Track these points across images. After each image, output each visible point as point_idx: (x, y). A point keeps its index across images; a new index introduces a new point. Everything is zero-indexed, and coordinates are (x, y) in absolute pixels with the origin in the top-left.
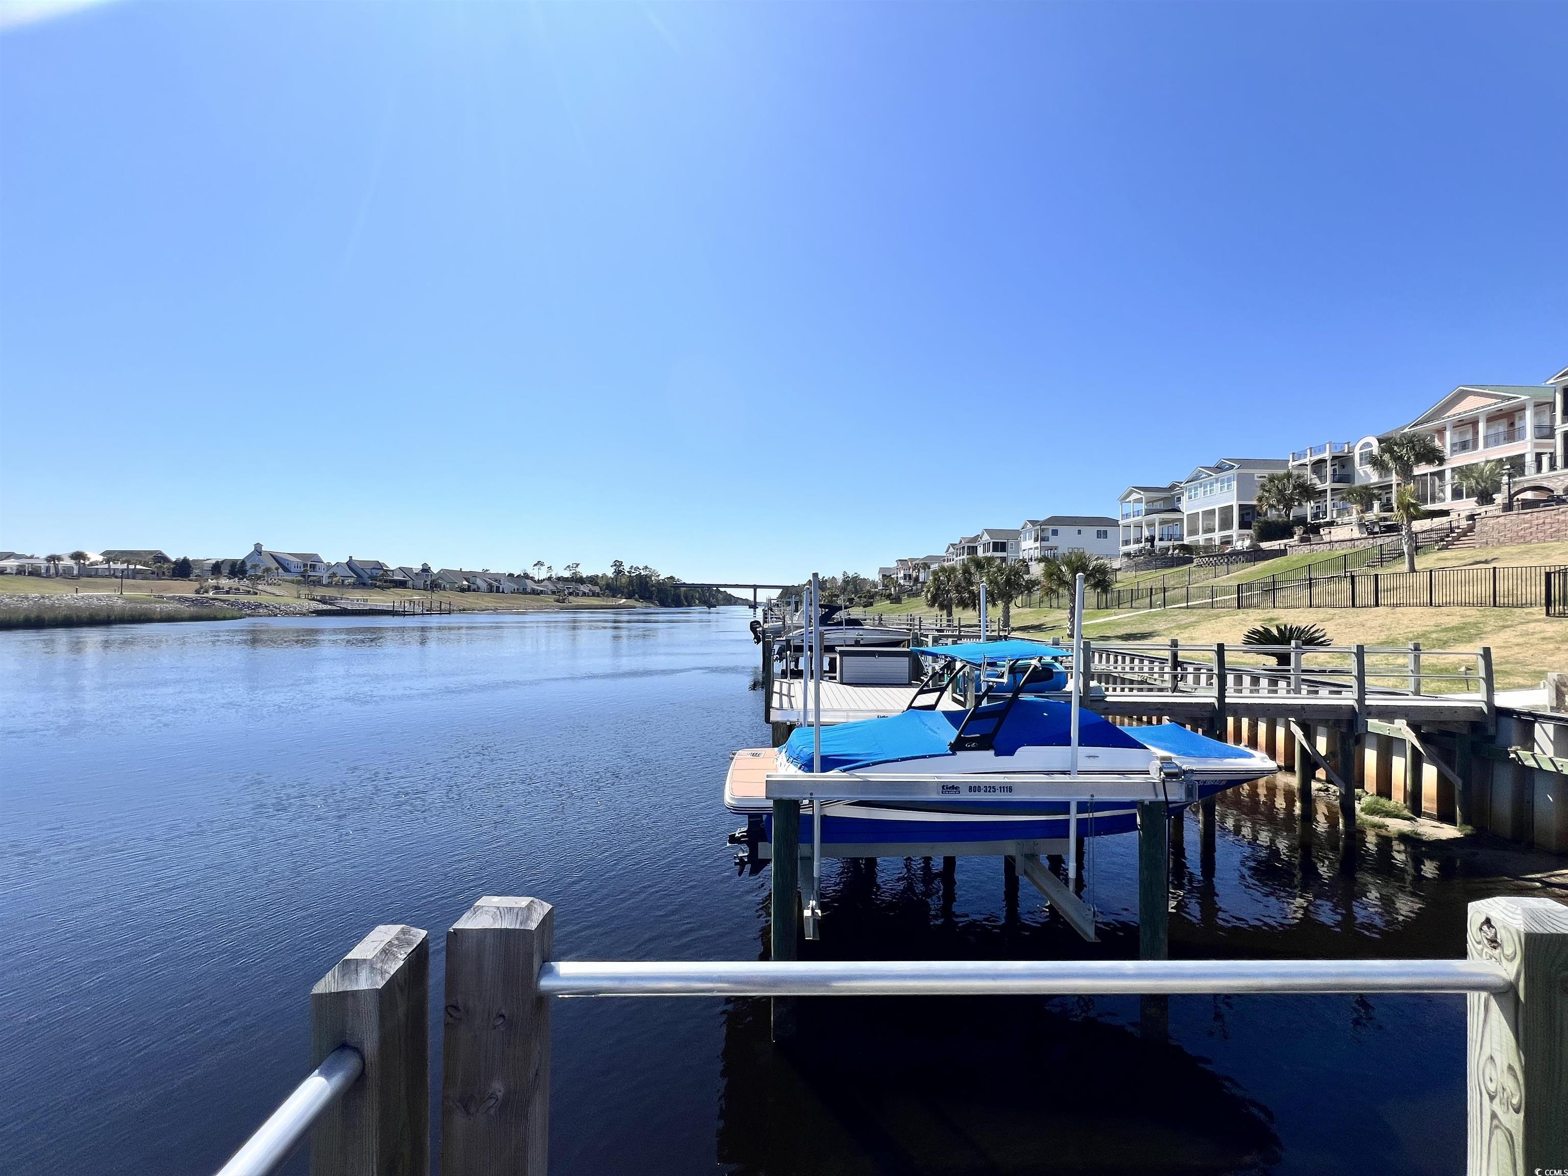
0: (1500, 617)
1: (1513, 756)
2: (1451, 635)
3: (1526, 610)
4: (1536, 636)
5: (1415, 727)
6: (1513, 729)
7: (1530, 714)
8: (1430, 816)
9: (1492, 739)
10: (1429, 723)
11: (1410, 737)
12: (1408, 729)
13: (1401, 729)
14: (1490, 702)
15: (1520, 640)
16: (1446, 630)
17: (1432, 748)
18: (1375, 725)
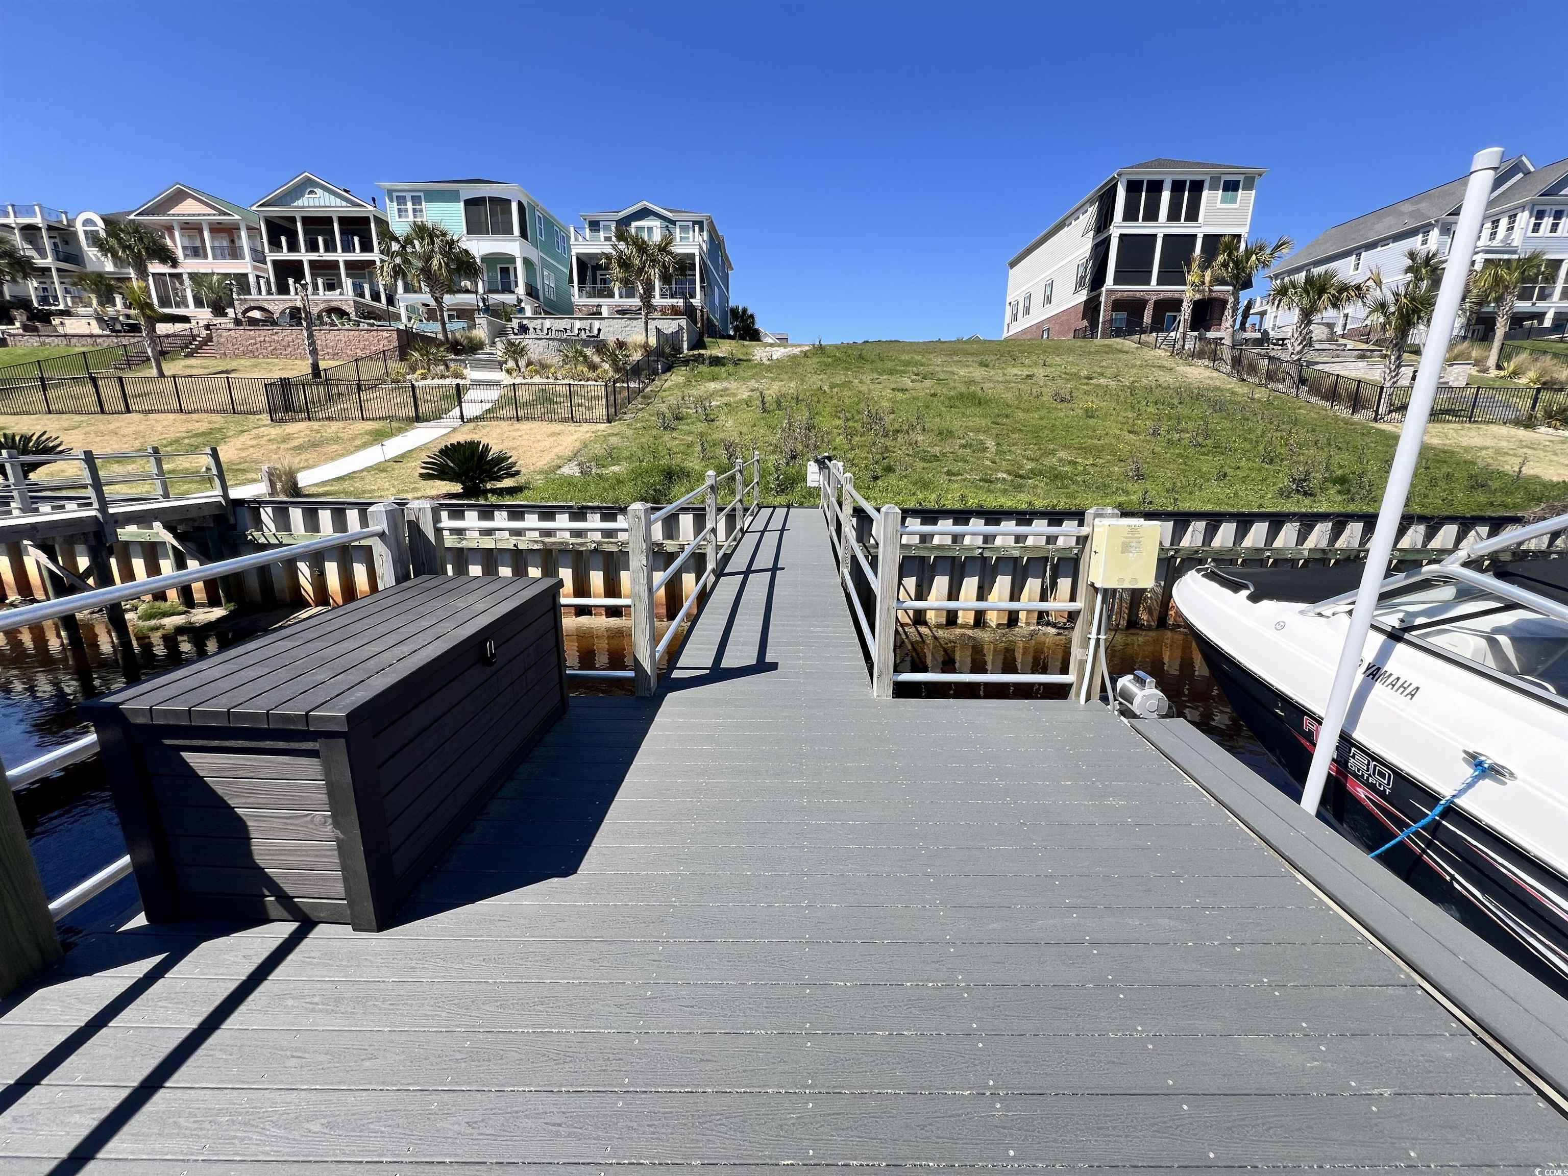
0: (237, 423)
1: (250, 537)
2: (200, 440)
3: (257, 417)
6: (247, 516)
7: (255, 501)
8: (202, 605)
11: (168, 537)
12: (165, 531)
13: (159, 533)
14: (225, 495)
16: (196, 435)
17: (189, 544)
18: (129, 532)
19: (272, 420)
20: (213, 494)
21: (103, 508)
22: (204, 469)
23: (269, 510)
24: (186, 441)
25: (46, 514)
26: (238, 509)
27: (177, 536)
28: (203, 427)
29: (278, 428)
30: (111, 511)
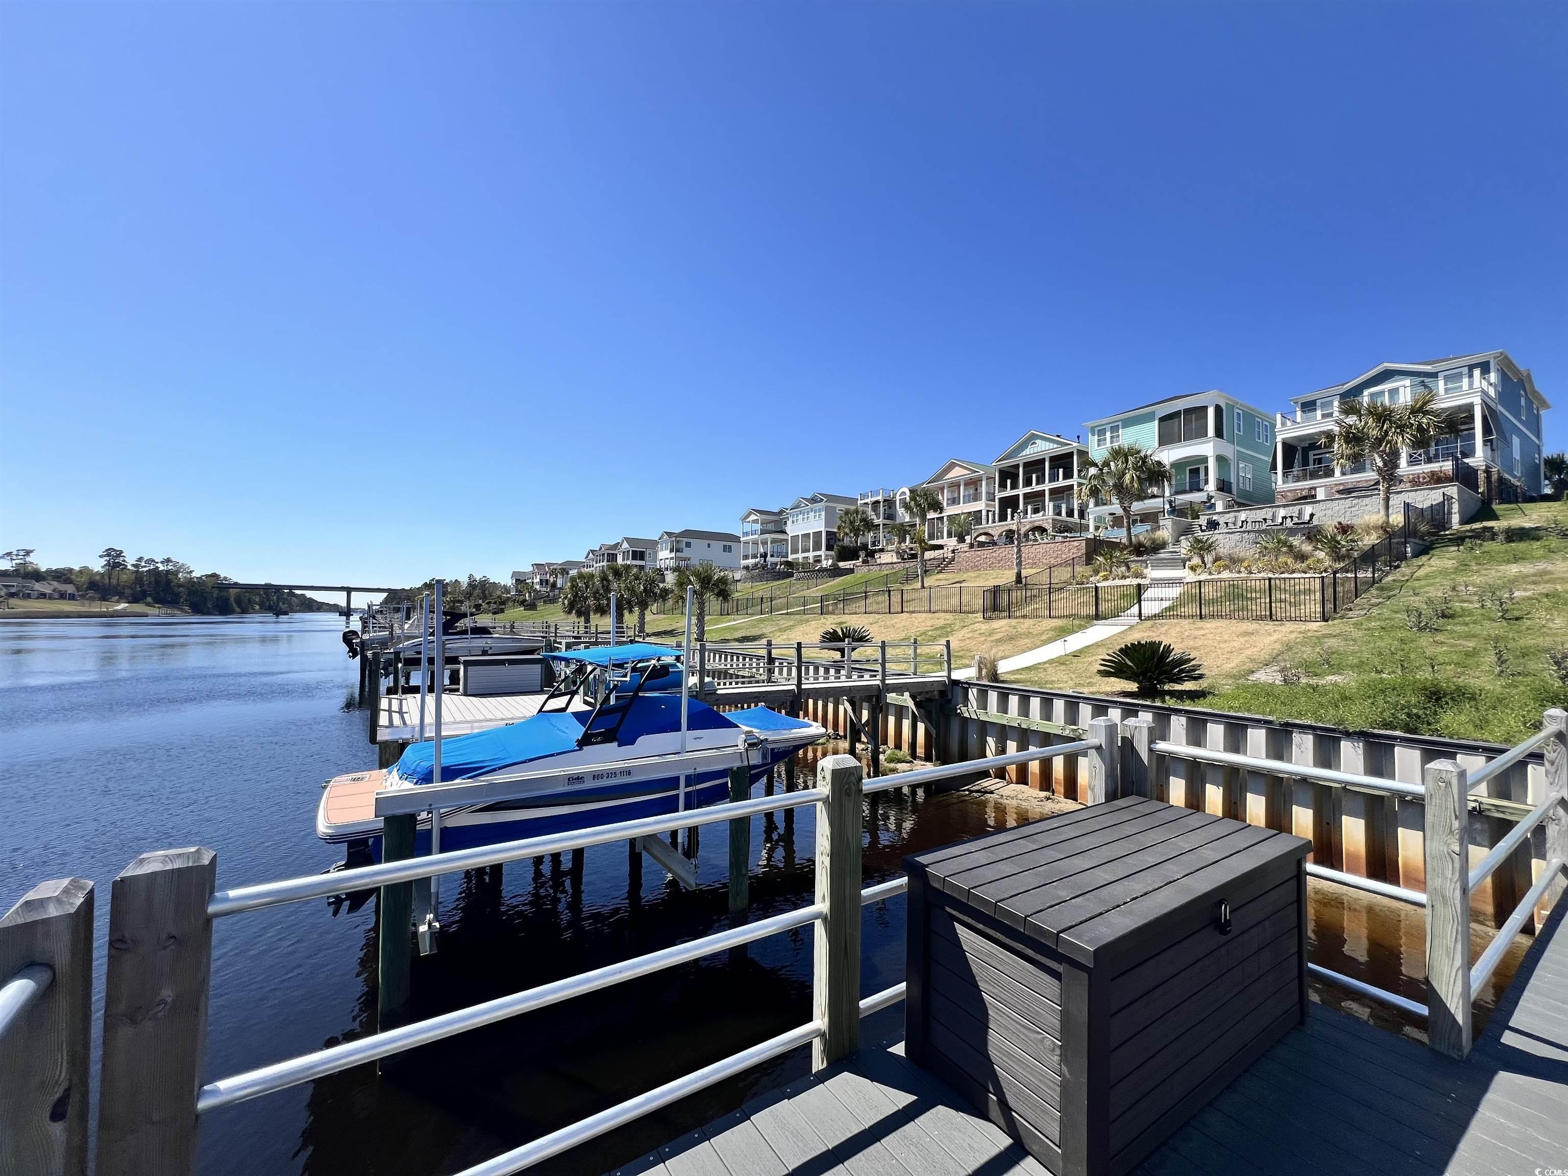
0: (962, 620)
1: (959, 711)
2: (938, 632)
3: (974, 615)
4: (978, 632)
5: (913, 697)
6: (959, 691)
7: (967, 683)
8: (921, 759)
9: (950, 701)
10: (920, 693)
11: (911, 704)
12: (910, 699)
13: (906, 700)
14: (949, 677)
15: (970, 635)
16: (936, 629)
17: (921, 710)
18: (892, 697)
19: (984, 618)
20: (940, 675)
21: (883, 680)
22: (939, 655)
23: (975, 690)
24: (930, 633)
25: (855, 682)
26: (955, 687)
27: (917, 704)
28: (940, 623)
29: (986, 624)
30: (887, 682)
